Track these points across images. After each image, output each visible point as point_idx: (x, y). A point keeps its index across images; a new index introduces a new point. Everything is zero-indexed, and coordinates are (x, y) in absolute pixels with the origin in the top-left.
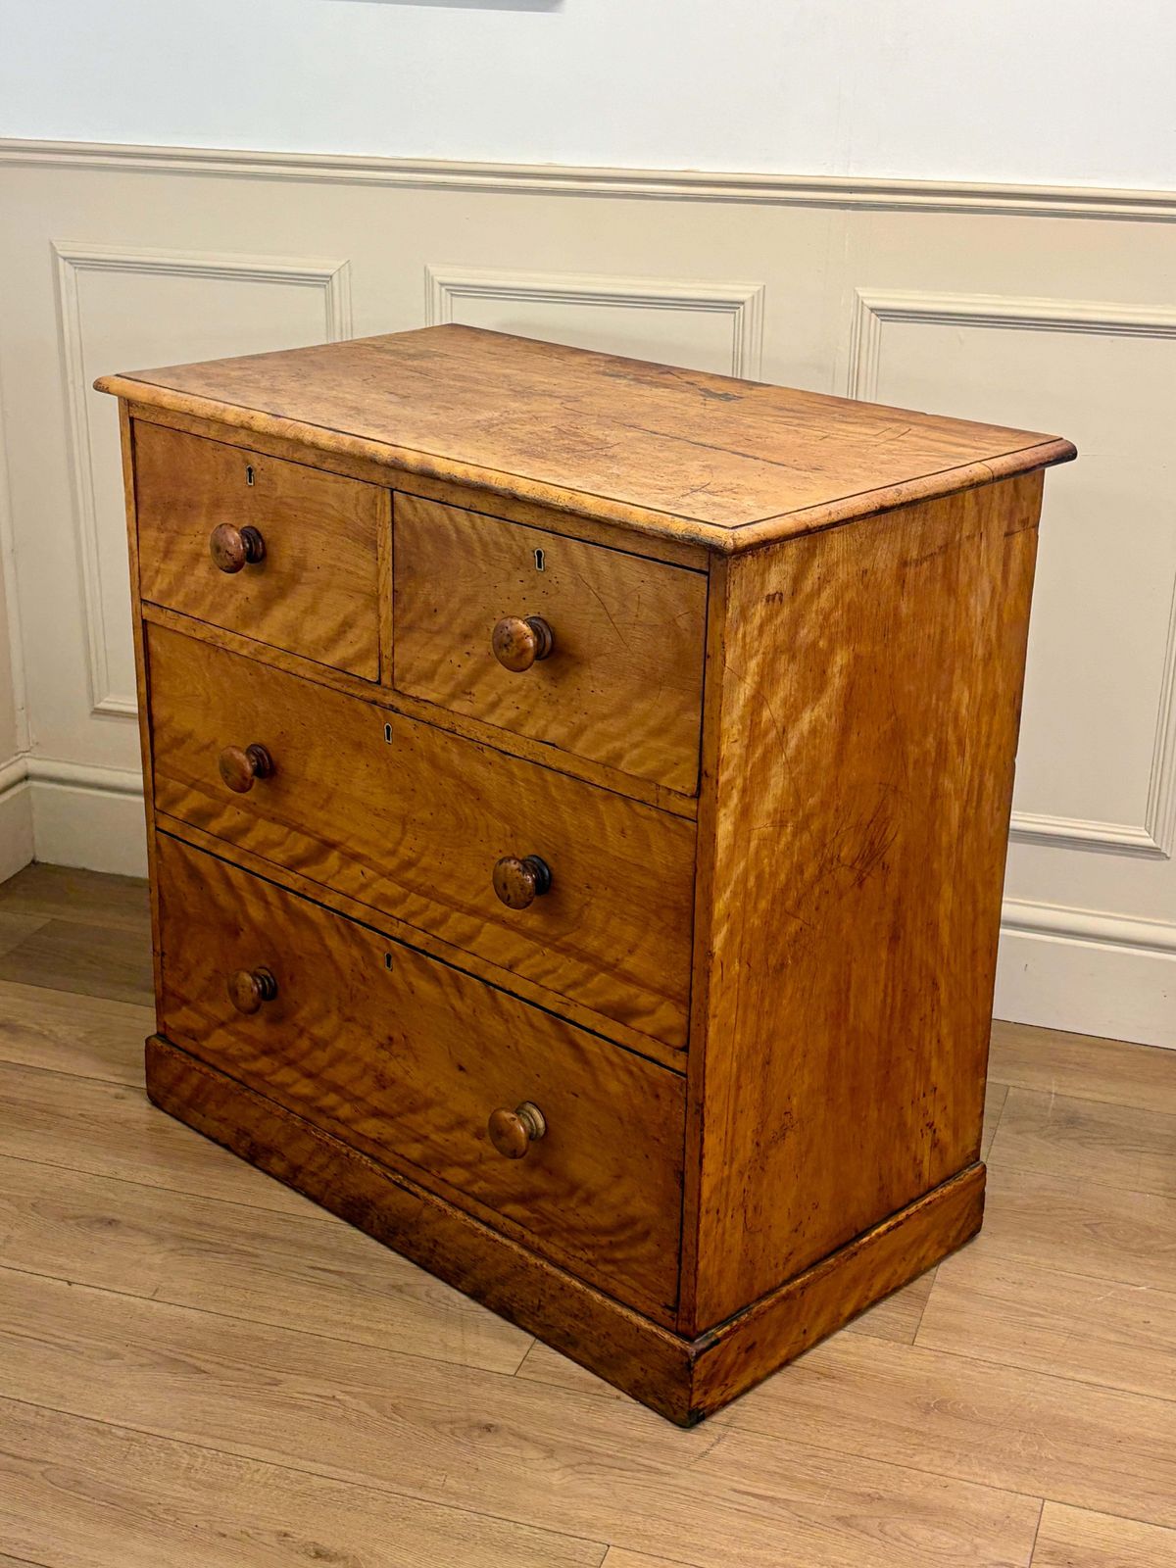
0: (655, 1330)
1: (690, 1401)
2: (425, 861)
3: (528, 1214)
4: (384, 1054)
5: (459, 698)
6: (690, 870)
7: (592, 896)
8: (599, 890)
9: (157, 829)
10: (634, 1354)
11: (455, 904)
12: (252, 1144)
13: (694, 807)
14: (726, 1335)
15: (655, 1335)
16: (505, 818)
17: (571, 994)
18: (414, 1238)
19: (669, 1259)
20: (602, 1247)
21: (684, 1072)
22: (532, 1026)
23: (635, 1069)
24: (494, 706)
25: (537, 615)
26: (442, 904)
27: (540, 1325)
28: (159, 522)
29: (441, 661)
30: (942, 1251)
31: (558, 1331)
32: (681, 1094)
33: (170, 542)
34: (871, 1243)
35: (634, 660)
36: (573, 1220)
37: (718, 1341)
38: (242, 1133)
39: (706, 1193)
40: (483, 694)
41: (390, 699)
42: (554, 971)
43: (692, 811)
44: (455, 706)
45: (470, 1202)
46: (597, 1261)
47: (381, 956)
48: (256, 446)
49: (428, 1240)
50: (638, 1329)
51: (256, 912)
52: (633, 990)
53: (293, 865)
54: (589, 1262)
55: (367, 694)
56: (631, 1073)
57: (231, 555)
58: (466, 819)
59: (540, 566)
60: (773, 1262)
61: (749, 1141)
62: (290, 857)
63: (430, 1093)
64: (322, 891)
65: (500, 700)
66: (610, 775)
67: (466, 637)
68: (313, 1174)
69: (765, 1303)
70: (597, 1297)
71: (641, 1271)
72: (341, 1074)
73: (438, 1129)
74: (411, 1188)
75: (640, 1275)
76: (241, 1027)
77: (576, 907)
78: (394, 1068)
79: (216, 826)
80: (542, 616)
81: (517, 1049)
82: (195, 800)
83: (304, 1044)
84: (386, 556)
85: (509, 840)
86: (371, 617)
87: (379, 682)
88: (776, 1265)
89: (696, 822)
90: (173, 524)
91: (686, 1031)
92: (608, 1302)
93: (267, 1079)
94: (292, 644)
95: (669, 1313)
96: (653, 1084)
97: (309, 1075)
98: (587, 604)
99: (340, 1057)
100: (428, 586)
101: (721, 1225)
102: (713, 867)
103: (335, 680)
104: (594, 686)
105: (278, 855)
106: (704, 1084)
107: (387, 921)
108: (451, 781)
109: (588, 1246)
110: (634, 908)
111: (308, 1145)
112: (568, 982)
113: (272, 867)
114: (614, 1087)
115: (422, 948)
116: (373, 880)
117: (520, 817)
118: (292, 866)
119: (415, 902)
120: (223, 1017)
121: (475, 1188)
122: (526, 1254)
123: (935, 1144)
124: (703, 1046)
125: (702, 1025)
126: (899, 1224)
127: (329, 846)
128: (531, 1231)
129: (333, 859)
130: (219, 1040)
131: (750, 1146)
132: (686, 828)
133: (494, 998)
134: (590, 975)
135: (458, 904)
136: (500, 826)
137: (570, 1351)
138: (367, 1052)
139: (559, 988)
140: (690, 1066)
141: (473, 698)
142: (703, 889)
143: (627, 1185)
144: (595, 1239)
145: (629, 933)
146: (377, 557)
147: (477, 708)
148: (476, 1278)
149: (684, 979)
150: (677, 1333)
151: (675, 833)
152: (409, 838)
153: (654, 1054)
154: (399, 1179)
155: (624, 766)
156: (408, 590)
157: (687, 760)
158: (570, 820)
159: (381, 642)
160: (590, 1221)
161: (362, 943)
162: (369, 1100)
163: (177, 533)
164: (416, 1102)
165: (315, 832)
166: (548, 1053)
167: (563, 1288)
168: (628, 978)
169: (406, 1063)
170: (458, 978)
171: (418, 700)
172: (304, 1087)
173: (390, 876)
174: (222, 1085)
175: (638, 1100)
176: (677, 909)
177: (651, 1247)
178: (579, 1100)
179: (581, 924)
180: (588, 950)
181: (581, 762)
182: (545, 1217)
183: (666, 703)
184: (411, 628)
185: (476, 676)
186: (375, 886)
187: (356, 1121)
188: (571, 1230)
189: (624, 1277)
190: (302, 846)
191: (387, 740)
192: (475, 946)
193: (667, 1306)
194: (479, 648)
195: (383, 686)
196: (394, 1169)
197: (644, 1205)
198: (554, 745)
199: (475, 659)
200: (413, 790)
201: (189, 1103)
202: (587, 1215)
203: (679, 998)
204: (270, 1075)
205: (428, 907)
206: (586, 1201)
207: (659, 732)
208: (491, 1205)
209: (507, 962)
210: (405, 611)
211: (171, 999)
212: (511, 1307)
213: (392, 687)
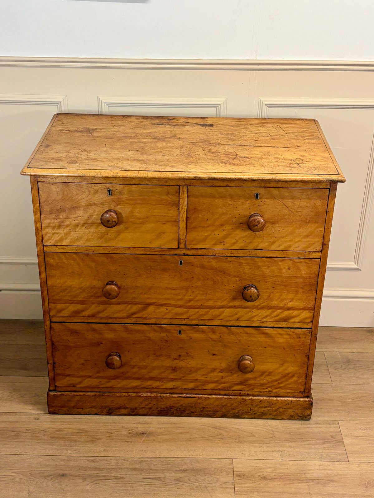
0: (298, 399)
2: (197, 298)
3: (243, 386)
4: (176, 361)
5: (218, 245)
6: (316, 273)
7: (274, 290)
8: (278, 287)
9: (51, 322)
10: (290, 408)
12: (110, 409)
13: (320, 255)
15: (298, 400)
16: (237, 276)
17: (264, 320)
18: (193, 410)
19: (302, 379)
20: (275, 385)
21: (311, 328)
22: (246, 333)
23: (291, 333)
24: (234, 243)
26: (206, 309)
27: (252, 415)
28: (54, 216)
29: (209, 235)
31: (259, 413)
32: (309, 334)
33: (62, 222)
35: (298, 218)
36: (262, 382)
38: (103, 407)
40: (229, 241)
41: (184, 252)
42: (257, 315)
44: (216, 247)
45: (217, 392)
46: (273, 390)
47: (176, 332)
49: (200, 409)
50: (291, 401)
51: (109, 335)
52: (291, 312)
54: (270, 391)
55: (171, 253)
56: (289, 334)
58: (218, 281)
59: (257, 198)
62: (128, 313)
63: (199, 366)
64: (146, 320)
65: (237, 241)
66: (285, 253)
67: (221, 225)
68: (143, 408)
70: (274, 398)
71: (291, 386)
72: (154, 374)
73: (203, 375)
74: (191, 396)
75: (290, 387)
76: (100, 375)
77: (268, 294)
78: (181, 364)
79: (86, 313)
81: (240, 342)
82: (75, 307)
83: (135, 370)
84: (184, 207)
85: (238, 282)
86: (175, 228)
89: (320, 259)
91: (313, 316)
92: (279, 398)
93: (115, 387)
96: (298, 335)
97: (138, 379)
98: (277, 206)
99: (154, 368)
100: (204, 213)
103: (155, 251)
104: (280, 229)
105: (122, 314)
107: (178, 321)
108: (211, 271)
109: (269, 387)
110: (293, 289)
111: (140, 400)
112: (263, 317)
113: (119, 319)
114: (281, 340)
115: (196, 324)
117: (243, 275)
118: (130, 316)
119: (193, 311)
120: (90, 375)
121: (220, 387)
122: (244, 397)
124: (318, 319)
125: (318, 313)
127: (149, 305)
128: (244, 391)
129: (151, 308)
130: (87, 382)
132: (316, 261)
133: (230, 330)
134: (273, 312)
135: (213, 307)
136: (234, 279)
137: (264, 417)
138: (168, 363)
139: (259, 319)
140: (313, 326)
141: (224, 243)
142: (322, 276)
143: (286, 365)
144: (272, 384)
145: (290, 296)
146: (179, 209)
147: (227, 246)
148: (223, 412)
149: (313, 303)
150: (304, 397)
151: (311, 264)
152: (190, 293)
153: (299, 326)
154: (185, 395)
155: (292, 249)
156: (194, 216)
157: (318, 242)
158: (266, 270)
159: (180, 235)
160: (270, 380)
161: (167, 331)
162: (169, 377)
163: (66, 218)
164: (191, 371)
165: (142, 302)
166: (253, 339)
167: (261, 401)
168: (289, 309)
169: (188, 361)
170: (213, 328)
171: (197, 249)
172: (135, 383)
173: (180, 306)
174: (93, 396)
175: (292, 341)
176: (311, 285)
177: (295, 379)
178: (266, 348)
179: (269, 299)
180: (273, 305)
181: (273, 252)
182: (251, 385)
183: (311, 228)
184: (195, 228)
185: (227, 236)
186: (173, 311)
187: (162, 385)
188: (262, 385)
189: (284, 390)
190: (135, 308)
191: (180, 265)
192: (221, 317)
193: (301, 392)
194: (228, 228)
195: (181, 249)
196: (181, 394)
197: (293, 368)
198: (261, 250)
199: (226, 231)
200: (192, 278)
201: (74, 407)
202: (269, 378)
203: (310, 309)
204: (116, 385)
205: (198, 311)
206: (269, 374)
207: (307, 236)
208: (227, 389)
209: (236, 318)
210: (192, 223)
211: (59, 377)
212: (238, 414)
213: (185, 248)
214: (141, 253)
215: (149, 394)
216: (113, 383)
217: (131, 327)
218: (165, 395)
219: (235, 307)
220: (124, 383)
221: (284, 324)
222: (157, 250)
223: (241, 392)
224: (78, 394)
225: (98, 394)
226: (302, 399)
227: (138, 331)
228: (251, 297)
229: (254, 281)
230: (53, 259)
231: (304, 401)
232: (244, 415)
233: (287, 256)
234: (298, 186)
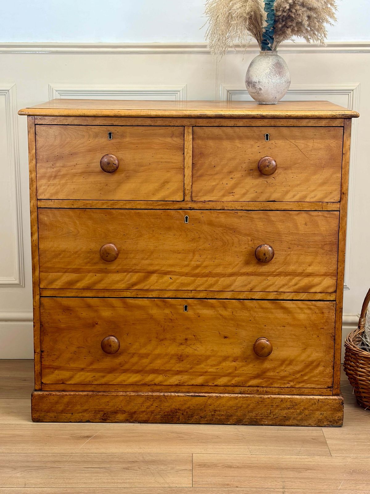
2: (205, 264)
3: (261, 381)
4: (182, 347)
5: (226, 196)
6: (337, 228)
7: (291, 251)
8: (294, 248)
9: (41, 297)
10: (317, 410)
12: (105, 414)
13: (339, 206)
15: (327, 398)
16: (248, 235)
17: (281, 290)
18: (203, 414)
19: (329, 370)
20: (297, 378)
21: (335, 300)
22: (262, 308)
23: (312, 307)
24: (245, 194)
26: (215, 277)
27: (272, 420)
28: (51, 165)
29: (217, 184)
31: (280, 418)
32: (334, 308)
35: (312, 162)
36: (283, 374)
38: (97, 412)
40: (239, 191)
41: (190, 205)
42: (273, 284)
43: (338, 208)
44: (225, 199)
45: (230, 389)
46: (295, 385)
47: (182, 308)
49: (211, 412)
50: (319, 400)
51: (106, 313)
52: (310, 279)
54: (292, 387)
55: (176, 206)
56: (310, 309)
58: (228, 241)
59: (267, 140)
62: (128, 284)
63: (208, 353)
64: (148, 292)
65: (248, 191)
66: (300, 205)
67: (230, 172)
68: (144, 411)
70: (298, 397)
71: (316, 379)
72: (157, 364)
73: (213, 366)
74: (200, 395)
75: (316, 381)
76: (94, 366)
77: (283, 257)
78: (189, 350)
79: (80, 285)
81: (255, 320)
82: (68, 277)
83: (135, 359)
84: (189, 151)
85: (250, 243)
86: (179, 176)
89: (339, 211)
90: (60, 164)
91: (336, 284)
92: (303, 397)
93: (111, 383)
94: (134, 197)
95: (330, 389)
96: (321, 309)
97: (137, 372)
98: (289, 148)
99: (156, 358)
100: (211, 158)
103: (159, 205)
104: (293, 175)
105: (120, 286)
107: (185, 293)
108: (220, 229)
109: (291, 381)
110: (311, 249)
112: (279, 286)
113: (118, 291)
114: (302, 316)
115: (204, 297)
116: (177, 279)
117: (256, 232)
118: (130, 288)
119: (200, 281)
120: (82, 366)
121: (233, 382)
122: (262, 396)
124: (342, 288)
127: (151, 273)
128: (261, 387)
129: (154, 278)
130: (79, 377)
132: (335, 214)
133: (243, 304)
134: (291, 280)
135: (223, 275)
136: (244, 238)
137: (287, 423)
138: (173, 349)
139: (276, 290)
140: (337, 297)
141: (234, 194)
142: (343, 233)
143: (309, 351)
144: (294, 377)
145: (309, 259)
146: (184, 153)
147: (236, 197)
148: (237, 416)
149: (335, 267)
150: (333, 395)
151: (329, 217)
152: (197, 257)
153: (321, 298)
154: (193, 394)
155: (308, 200)
156: (200, 162)
157: (336, 190)
158: (281, 227)
159: (185, 185)
160: (291, 371)
161: (171, 306)
162: (174, 369)
163: (63, 167)
164: (200, 360)
165: (143, 270)
166: (270, 316)
167: (282, 401)
168: (309, 275)
169: (195, 346)
170: (224, 302)
171: (205, 202)
172: (134, 378)
173: (186, 275)
174: (85, 395)
175: (314, 317)
176: (331, 244)
177: (321, 368)
178: (286, 328)
179: (286, 263)
180: (290, 271)
181: (287, 204)
182: (269, 378)
183: (326, 173)
184: (201, 176)
185: (236, 186)
186: (178, 281)
187: (166, 381)
188: (283, 378)
189: (308, 385)
190: (135, 277)
191: (185, 222)
192: (232, 288)
193: (329, 387)
194: (237, 175)
195: (186, 201)
196: (188, 392)
197: (317, 354)
198: (274, 201)
199: (235, 179)
200: (199, 238)
201: (62, 412)
202: (290, 369)
203: (332, 274)
204: (112, 381)
205: (207, 281)
206: (290, 363)
207: (323, 184)
208: (242, 385)
209: (250, 288)
210: (198, 170)
211: (47, 370)
212: (256, 419)
213: (191, 201)
214: (143, 207)
215: (150, 394)
216: (109, 378)
217: (131, 301)
218: (169, 394)
219: (247, 274)
220: (121, 378)
221: (303, 296)
222: (160, 203)
223: (259, 389)
224: (67, 393)
225: (90, 393)
226: (331, 397)
227: (139, 307)
228: (265, 254)
229: (268, 240)
230: (48, 216)
231: (333, 399)
232: (263, 420)
233: (303, 209)
234: (310, 124)
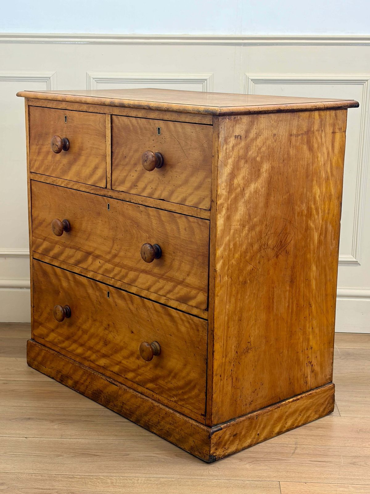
0: (198, 424)
1: (210, 451)
2: (120, 254)
3: (154, 386)
4: (107, 332)
5: (133, 188)
6: (208, 239)
7: (175, 256)
8: (178, 253)
9: (33, 258)
10: (190, 435)
11: (130, 268)
12: (62, 375)
13: (209, 214)
14: (224, 427)
15: (198, 427)
16: (147, 232)
17: (168, 296)
18: (115, 403)
19: (203, 396)
20: (179, 395)
21: (207, 319)
22: (156, 311)
23: (190, 321)
24: (144, 189)
25: (158, 152)
26: (126, 269)
27: (158, 430)
28: (36, 142)
29: (127, 175)
30: (317, 416)
31: (164, 431)
32: (206, 328)
33: (40, 149)
34: (286, 404)
35: (190, 162)
36: (170, 385)
37: (221, 429)
38: (59, 372)
39: (215, 367)
40: (141, 185)
41: (110, 193)
42: (163, 287)
43: (208, 216)
44: (132, 191)
45: (135, 386)
46: (178, 401)
47: (106, 293)
48: (68, 108)
49: (120, 403)
50: (192, 425)
51: (65, 284)
52: (189, 290)
53: (78, 263)
54: (175, 402)
55: (102, 193)
56: (189, 323)
57: (57, 146)
58: (134, 234)
59: (159, 134)
60: (244, 403)
61: (233, 350)
62: (76, 260)
63: (122, 344)
64: (87, 272)
65: (146, 186)
66: (181, 208)
67: (135, 164)
68: (82, 384)
69: (242, 419)
70: (178, 415)
71: (193, 402)
72: (92, 342)
73: (125, 358)
74: (115, 383)
76: (59, 330)
77: (170, 261)
78: (110, 336)
79: (52, 254)
80: (160, 152)
81: (151, 321)
82: (45, 245)
83: (80, 333)
84: (109, 139)
86: (104, 163)
87: (106, 188)
88: (246, 405)
89: (210, 220)
90: (41, 142)
91: (207, 302)
92: (182, 416)
93: (67, 349)
94: (78, 179)
95: (202, 417)
96: (197, 326)
97: (82, 345)
98: (174, 144)
99: (92, 336)
100: (123, 148)
101: (222, 382)
102: (216, 236)
103: (92, 189)
104: (176, 175)
105: (72, 261)
106: (214, 322)
107: (108, 279)
108: (129, 221)
109: (175, 395)
110: (189, 258)
111: (80, 372)
112: (167, 291)
113: (71, 266)
114: (183, 329)
115: (120, 287)
116: (104, 264)
117: (152, 230)
119: (117, 269)
120: (53, 328)
121: (137, 380)
122: (154, 402)
123: (313, 371)
124: (213, 307)
125: (213, 299)
126: (298, 399)
127: (89, 254)
128: (155, 393)
129: (90, 259)
130: (52, 336)
131: (234, 352)
132: (206, 223)
133: (143, 302)
134: (175, 287)
136: (145, 235)
137: (168, 439)
138: (101, 332)
139: (165, 294)
140: (209, 316)
141: (137, 187)
142: (212, 246)
143: (188, 368)
144: (177, 392)
145: (188, 268)
146: (106, 141)
147: (139, 191)
148: (137, 415)
149: (206, 282)
150: (205, 425)
151: (202, 226)
152: (115, 246)
153: (197, 314)
154: (111, 380)
155: (187, 203)
156: (117, 151)
157: (207, 196)
158: (168, 228)
159: (107, 172)
160: (176, 385)
161: (100, 289)
162: (102, 351)
163: (42, 145)
164: (117, 350)
165: (84, 249)
166: (161, 320)
167: (166, 413)
168: (188, 286)
169: (114, 334)
170: (131, 296)
171: (119, 192)
173: (109, 261)
174: (52, 355)
175: (192, 333)
176: (203, 255)
177: (196, 391)
178: (172, 337)
180: (174, 277)
181: (172, 205)
182: (160, 386)
183: (200, 176)
184: (117, 165)
185: (139, 179)
186: (104, 266)
187: (97, 360)
188: (169, 390)
189: (187, 405)
190: (80, 255)
191: (108, 210)
192: (137, 283)
193: (202, 415)
194: (139, 168)
195: (108, 189)
196: (109, 377)
197: (194, 375)
198: (164, 200)
199: (138, 172)
200: (116, 227)
201: (41, 363)
202: (175, 382)
203: (205, 290)
204: (68, 348)
205: (121, 271)
206: (174, 377)
207: (198, 188)
208: (142, 385)
209: (147, 287)
210: (116, 159)
211: (36, 324)
212: (149, 424)
213: (111, 189)
214: (83, 190)
216: (66, 344)
217: (78, 277)
219: (146, 272)
220: (73, 347)
221: (184, 307)
222: (93, 187)
224: (44, 348)
227: (83, 285)
229: (160, 240)
230: (36, 188)
232: (153, 428)
233: (183, 212)
234: (187, 120)
